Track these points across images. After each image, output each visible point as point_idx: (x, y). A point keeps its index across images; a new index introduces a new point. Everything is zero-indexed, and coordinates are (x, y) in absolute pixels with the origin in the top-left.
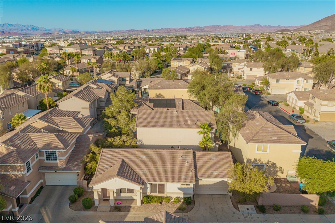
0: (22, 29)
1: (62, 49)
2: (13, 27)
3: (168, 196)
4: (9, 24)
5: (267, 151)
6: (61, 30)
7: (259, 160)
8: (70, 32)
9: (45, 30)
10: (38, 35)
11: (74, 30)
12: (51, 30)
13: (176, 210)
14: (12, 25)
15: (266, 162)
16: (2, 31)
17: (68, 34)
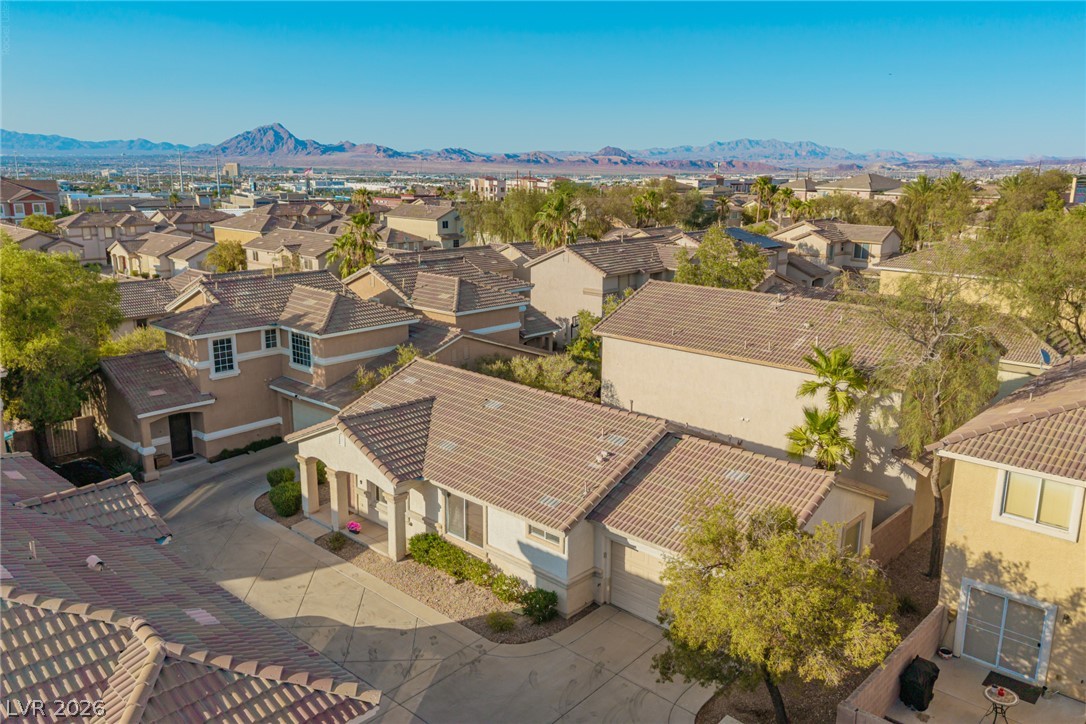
0: (781, 155)
1: (815, 191)
2: (761, 148)
3: (493, 562)
4: (750, 141)
5: (1066, 529)
6: (896, 156)
7: (1014, 570)
8: (925, 162)
9: (847, 158)
10: (822, 171)
11: (940, 157)
12: (864, 157)
13: (479, 618)
14: (757, 143)
15: (1063, 594)
16: (729, 160)
17: (916, 167)
